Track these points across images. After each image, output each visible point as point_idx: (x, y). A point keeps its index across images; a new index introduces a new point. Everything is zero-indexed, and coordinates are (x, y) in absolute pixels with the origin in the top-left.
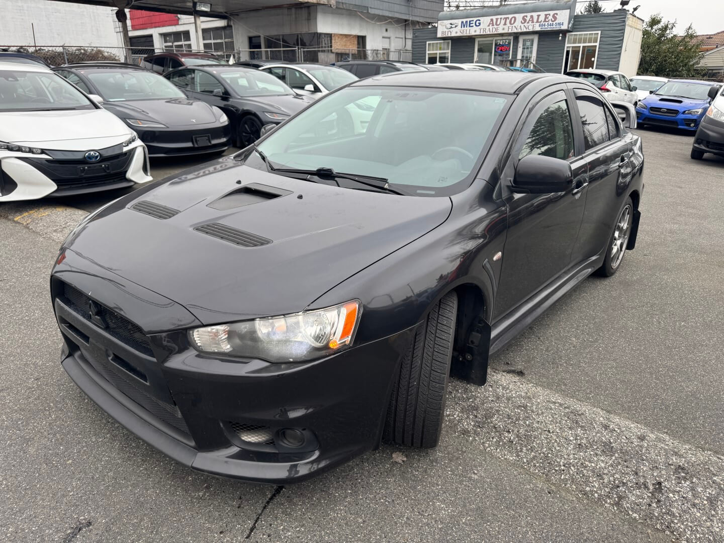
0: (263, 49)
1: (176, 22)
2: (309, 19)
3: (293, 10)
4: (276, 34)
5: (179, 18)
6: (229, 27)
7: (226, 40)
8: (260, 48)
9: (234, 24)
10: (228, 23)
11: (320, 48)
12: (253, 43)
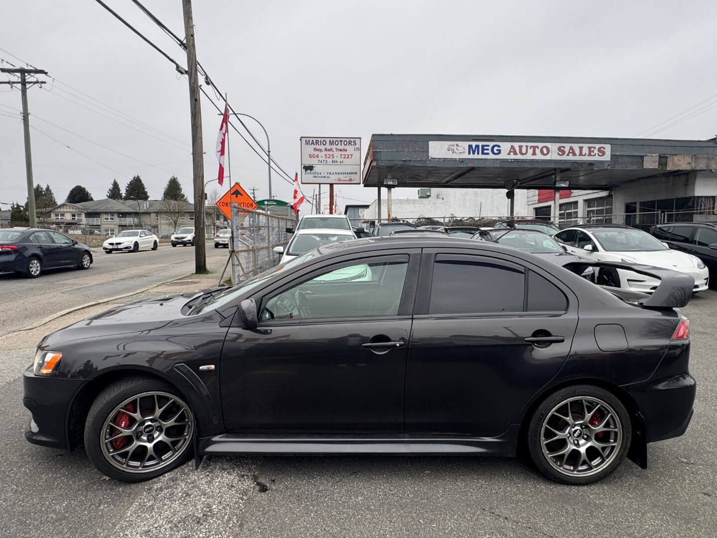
0: (638, 213)
1: (569, 196)
2: (686, 185)
3: (671, 178)
4: (652, 200)
5: (572, 192)
6: (610, 196)
7: (607, 207)
8: (635, 212)
9: (614, 194)
10: (609, 193)
11: (694, 210)
12: (629, 208)
